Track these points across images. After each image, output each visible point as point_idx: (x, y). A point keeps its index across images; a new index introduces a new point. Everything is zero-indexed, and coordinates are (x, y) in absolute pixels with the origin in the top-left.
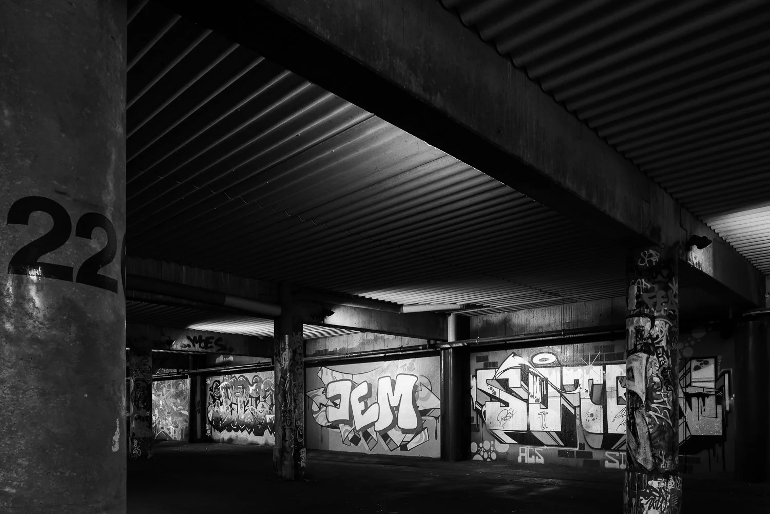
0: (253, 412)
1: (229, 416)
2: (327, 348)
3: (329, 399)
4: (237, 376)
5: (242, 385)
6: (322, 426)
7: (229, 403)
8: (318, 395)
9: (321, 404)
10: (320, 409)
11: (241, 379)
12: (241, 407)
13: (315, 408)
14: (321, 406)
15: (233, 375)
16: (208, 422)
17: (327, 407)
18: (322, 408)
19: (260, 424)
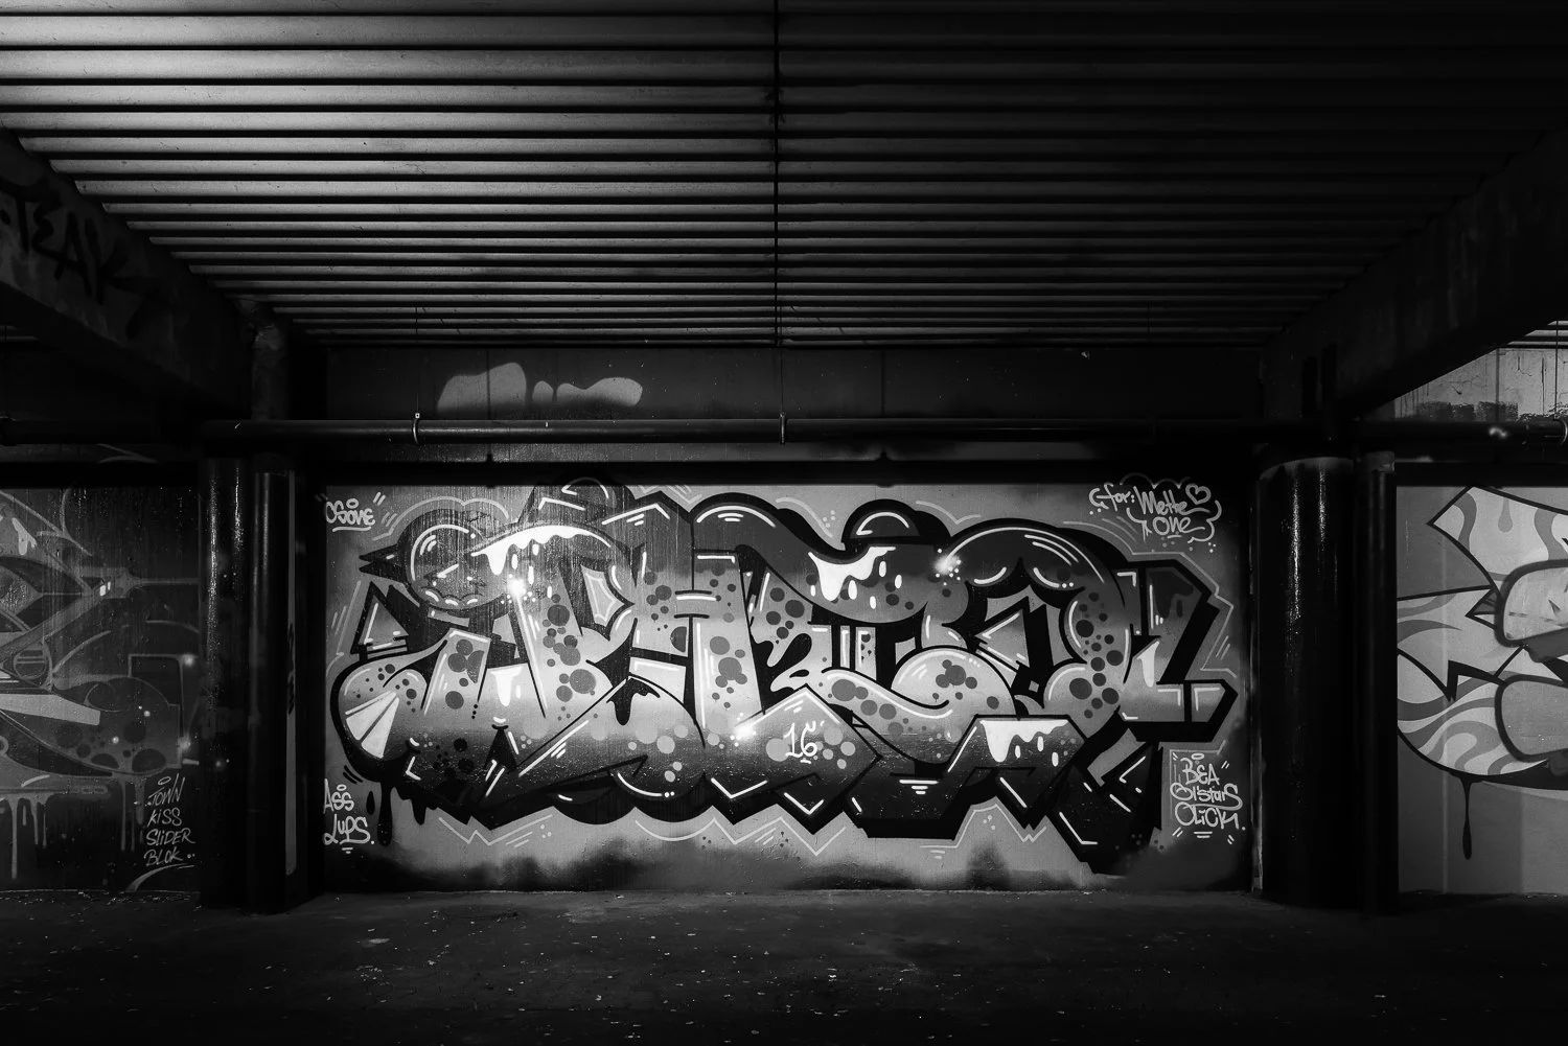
0: (854, 705)
1: (601, 728)
2: (1506, 399)
3: (1521, 644)
4: (688, 496)
5: (737, 551)
6: (1468, 779)
7: (595, 648)
8: (1439, 625)
9: (1456, 669)
10: (1451, 692)
11: (730, 514)
12: (729, 672)
13: (1413, 686)
14: (1462, 679)
15: (640, 491)
16: (337, 757)
17: (1503, 685)
18: (1468, 688)
19: (922, 770)
